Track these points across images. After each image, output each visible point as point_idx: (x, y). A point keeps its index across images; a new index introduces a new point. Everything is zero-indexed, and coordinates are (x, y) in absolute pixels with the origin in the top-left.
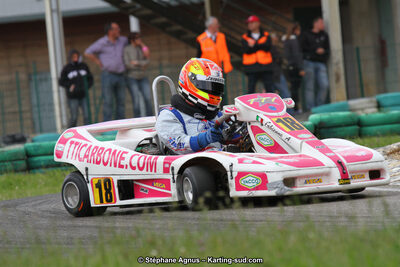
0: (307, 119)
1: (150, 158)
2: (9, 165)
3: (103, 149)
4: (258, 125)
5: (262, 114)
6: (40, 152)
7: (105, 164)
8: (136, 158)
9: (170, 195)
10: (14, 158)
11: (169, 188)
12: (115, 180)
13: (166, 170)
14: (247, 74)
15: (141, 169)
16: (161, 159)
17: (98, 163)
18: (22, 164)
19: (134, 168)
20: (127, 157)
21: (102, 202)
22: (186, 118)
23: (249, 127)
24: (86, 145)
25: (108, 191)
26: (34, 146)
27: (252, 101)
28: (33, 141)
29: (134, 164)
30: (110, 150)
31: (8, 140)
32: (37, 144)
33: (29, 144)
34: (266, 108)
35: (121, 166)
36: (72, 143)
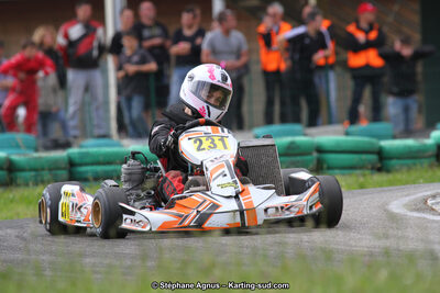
0: (428, 137)
2: (46, 175)
6: (88, 160)
10: (53, 167)
14: (355, 78)
18: (64, 173)
26: (79, 153)
28: (81, 147)
31: (49, 144)
32: (84, 150)
33: (74, 151)
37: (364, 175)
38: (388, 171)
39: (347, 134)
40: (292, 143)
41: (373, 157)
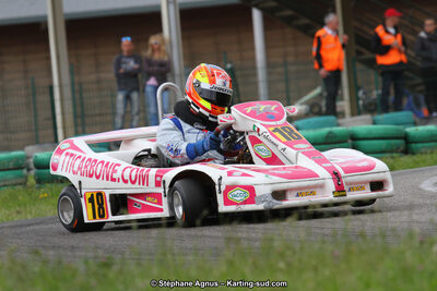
1: (142, 170)
3: (96, 161)
4: (256, 135)
5: (258, 123)
7: (98, 177)
8: (128, 170)
9: (161, 210)
11: (160, 203)
12: (107, 194)
13: (158, 184)
15: (133, 183)
16: (154, 171)
17: (91, 176)
19: (126, 182)
20: (119, 170)
21: (94, 217)
22: (186, 127)
23: (247, 137)
24: (79, 157)
25: (101, 206)
27: (249, 110)
29: (126, 177)
30: (103, 162)
34: (265, 117)
35: (113, 180)
36: (67, 154)
37: (393, 158)
38: (413, 154)
39: (374, 123)
40: (330, 133)
41: (400, 142)
